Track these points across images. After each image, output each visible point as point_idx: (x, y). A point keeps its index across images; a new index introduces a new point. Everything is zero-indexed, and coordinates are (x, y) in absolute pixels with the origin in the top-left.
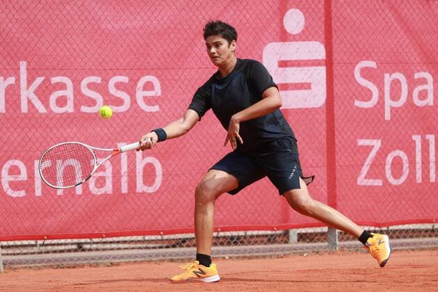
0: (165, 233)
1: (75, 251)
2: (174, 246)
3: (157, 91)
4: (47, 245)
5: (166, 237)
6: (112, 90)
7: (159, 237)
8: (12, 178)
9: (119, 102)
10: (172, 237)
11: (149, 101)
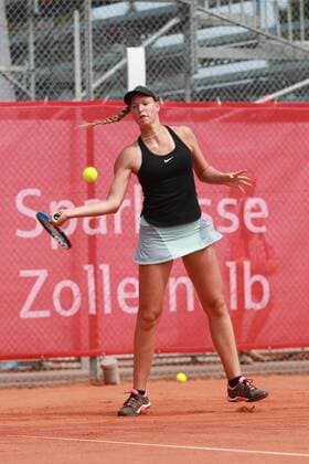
0: (273, 347)
1: (188, 364)
2: (281, 360)
3: (265, 213)
4: (161, 358)
5: (274, 351)
6: (221, 211)
7: (267, 351)
8: (128, 295)
9: (228, 223)
10: (280, 351)
11: (257, 222)
